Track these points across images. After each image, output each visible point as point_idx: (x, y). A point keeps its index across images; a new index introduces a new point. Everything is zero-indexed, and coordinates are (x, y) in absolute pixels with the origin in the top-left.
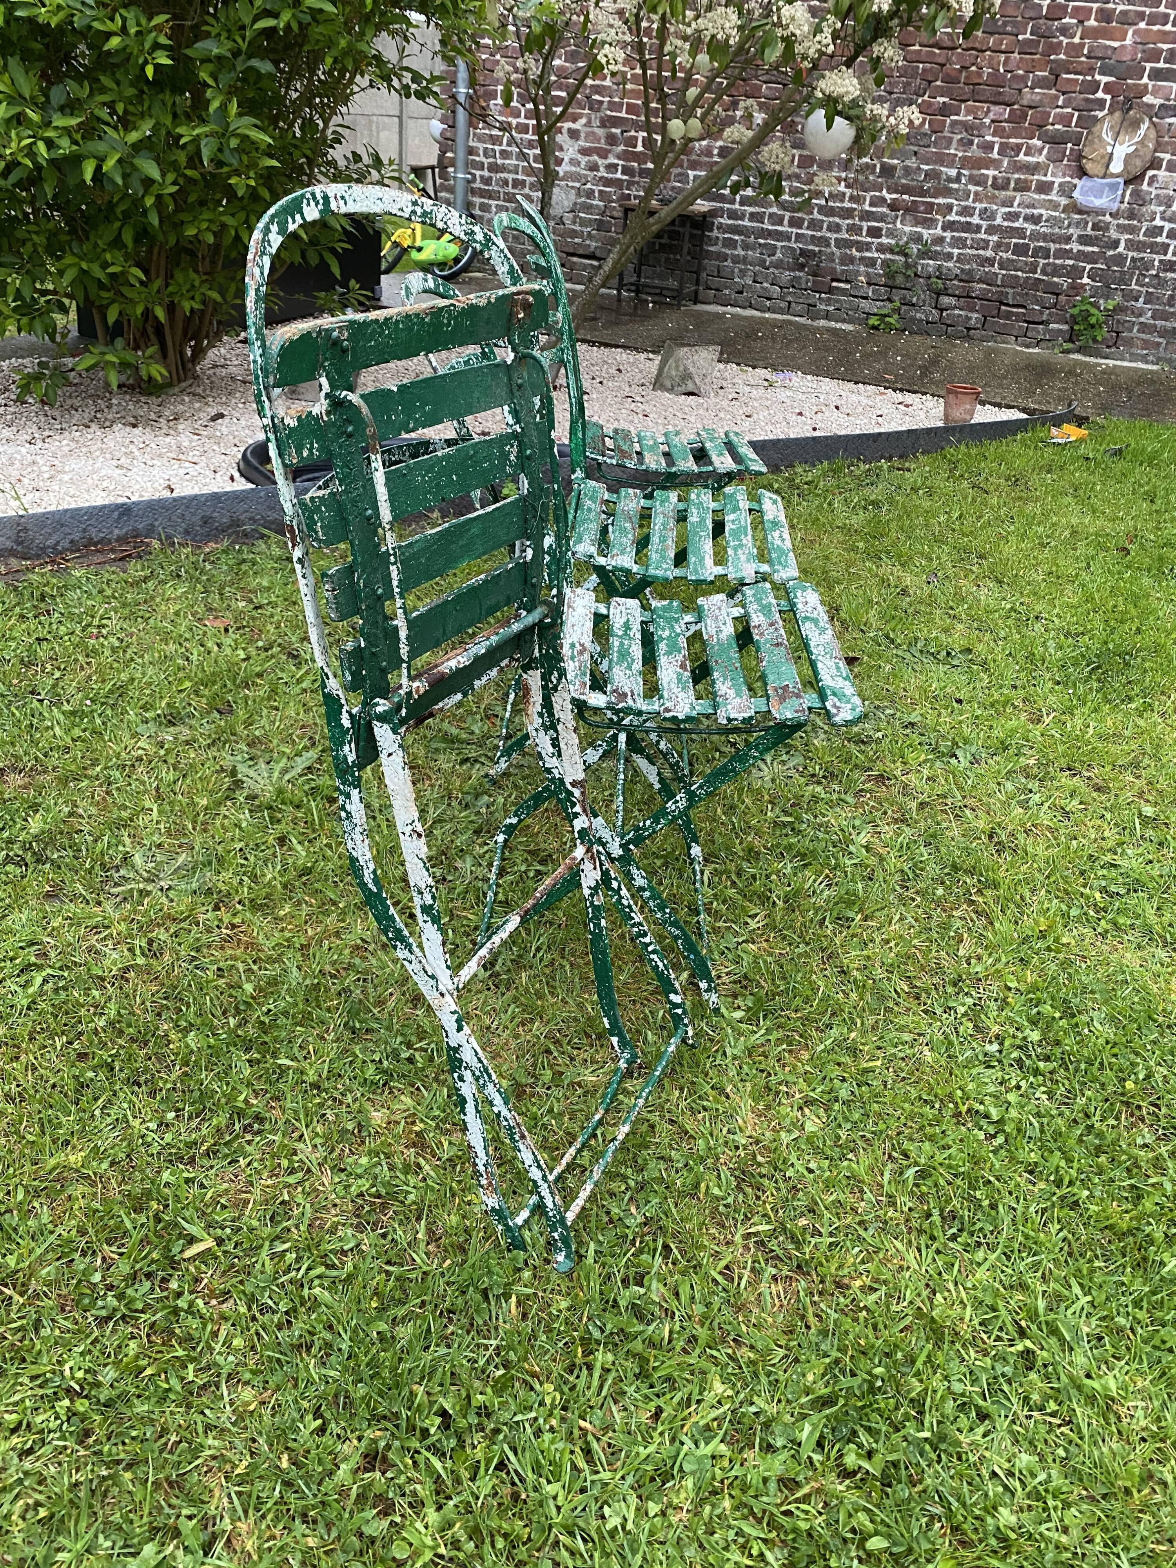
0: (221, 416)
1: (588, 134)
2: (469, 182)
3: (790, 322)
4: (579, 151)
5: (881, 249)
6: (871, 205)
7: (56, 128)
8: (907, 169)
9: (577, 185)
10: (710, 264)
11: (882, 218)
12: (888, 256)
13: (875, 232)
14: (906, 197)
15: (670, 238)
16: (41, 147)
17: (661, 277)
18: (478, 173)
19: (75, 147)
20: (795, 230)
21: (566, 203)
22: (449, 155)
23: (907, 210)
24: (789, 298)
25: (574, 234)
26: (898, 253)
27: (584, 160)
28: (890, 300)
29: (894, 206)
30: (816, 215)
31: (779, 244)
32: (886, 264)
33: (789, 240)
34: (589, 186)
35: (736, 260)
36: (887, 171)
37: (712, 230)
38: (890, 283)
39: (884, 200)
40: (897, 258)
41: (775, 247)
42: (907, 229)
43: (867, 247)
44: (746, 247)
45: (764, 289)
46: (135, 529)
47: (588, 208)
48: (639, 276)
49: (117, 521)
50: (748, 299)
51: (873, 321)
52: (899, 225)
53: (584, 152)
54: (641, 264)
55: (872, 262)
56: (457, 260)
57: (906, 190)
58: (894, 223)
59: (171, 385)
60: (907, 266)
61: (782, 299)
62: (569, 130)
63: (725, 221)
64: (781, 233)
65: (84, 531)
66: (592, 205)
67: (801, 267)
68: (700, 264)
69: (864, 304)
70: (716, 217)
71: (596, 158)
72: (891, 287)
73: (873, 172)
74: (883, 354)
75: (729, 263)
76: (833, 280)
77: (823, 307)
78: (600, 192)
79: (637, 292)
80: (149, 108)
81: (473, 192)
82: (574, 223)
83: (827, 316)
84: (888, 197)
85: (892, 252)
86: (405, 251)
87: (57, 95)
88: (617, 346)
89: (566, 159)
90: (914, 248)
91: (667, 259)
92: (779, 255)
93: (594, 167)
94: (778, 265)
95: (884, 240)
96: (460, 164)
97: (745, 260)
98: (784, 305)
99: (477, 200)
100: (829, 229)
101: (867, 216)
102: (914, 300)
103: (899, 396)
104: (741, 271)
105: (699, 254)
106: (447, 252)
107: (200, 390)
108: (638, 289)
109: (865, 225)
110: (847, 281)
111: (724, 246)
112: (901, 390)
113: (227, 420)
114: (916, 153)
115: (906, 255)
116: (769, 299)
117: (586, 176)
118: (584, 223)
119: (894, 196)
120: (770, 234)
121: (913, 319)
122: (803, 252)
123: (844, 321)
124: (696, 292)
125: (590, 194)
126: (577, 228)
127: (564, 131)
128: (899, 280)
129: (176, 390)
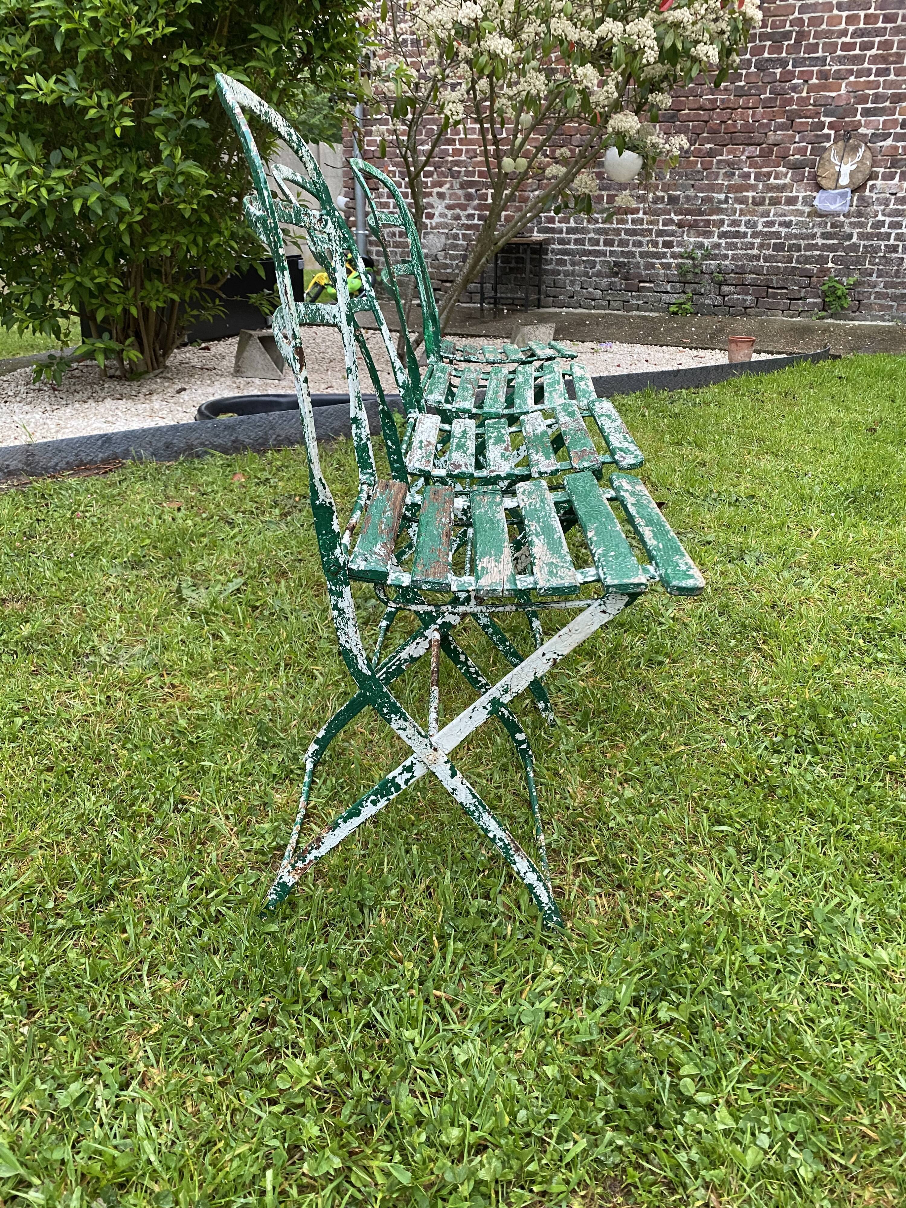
0: (184, 389)
1: (451, 195)
2: (367, 236)
3: (610, 314)
4: (446, 208)
5: (674, 256)
6: (663, 225)
7: (54, 178)
8: (687, 197)
9: (446, 231)
10: (548, 279)
11: (672, 234)
12: (680, 261)
13: (668, 245)
14: (688, 217)
15: (517, 262)
16: (44, 192)
17: (512, 291)
19: (67, 191)
20: (608, 248)
21: (439, 245)
22: (352, 219)
23: (690, 226)
24: (609, 298)
25: (446, 266)
26: (687, 258)
27: (450, 213)
28: (684, 292)
29: (680, 225)
30: (623, 236)
31: (597, 259)
32: (679, 266)
33: (605, 256)
34: (454, 231)
35: (567, 274)
36: (673, 200)
37: (547, 254)
38: (683, 280)
39: (673, 221)
40: (686, 261)
41: (595, 262)
42: (692, 240)
43: (664, 255)
44: (573, 264)
45: (588, 292)
46: (115, 453)
47: (455, 247)
48: (496, 292)
49: (101, 447)
50: (578, 301)
51: (673, 308)
52: (685, 238)
53: (449, 207)
54: (496, 283)
55: (667, 266)
57: (688, 212)
58: (682, 236)
59: (147, 372)
60: (695, 266)
61: (603, 299)
62: (438, 193)
63: (557, 246)
64: (599, 251)
65: (77, 455)
66: (457, 245)
67: (616, 274)
68: (540, 280)
69: (665, 297)
70: (549, 244)
71: (458, 211)
72: (684, 283)
73: (663, 202)
74: (682, 328)
75: (561, 277)
76: (640, 282)
77: (635, 302)
78: (463, 234)
79: (495, 303)
80: (121, 163)
81: (371, 243)
82: (446, 258)
83: (638, 308)
84: (676, 218)
85: (682, 257)
87: (55, 157)
89: (437, 214)
90: (699, 253)
91: (516, 278)
92: (598, 267)
93: (457, 218)
94: (599, 274)
95: (676, 249)
96: (360, 224)
97: (573, 273)
98: (605, 303)
99: (374, 249)
100: (634, 245)
101: (660, 233)
102: (703, 291)
103: (694, 352)
104: (571, 281)
105: (539, 273)
107: (169, 375)
108: (496, 302)
109: (660, 240)
110: (651, 282)
111: (557, 264)
112: (696, 348)
113: (188, 392)
114: (693, 186)
115: (693, 259)
116: (593, 300)
117: (452, 224)
118: (453, 258)
119: (680, 217)
120: (591, 253)
121: (703, 304)
122: (616, 264)
123: (651, 311)
124: (539, 300)
125: (456, 237)
126: (448, 262)
127: (434, 194)
128: (690, 277)
129: (151, 375)
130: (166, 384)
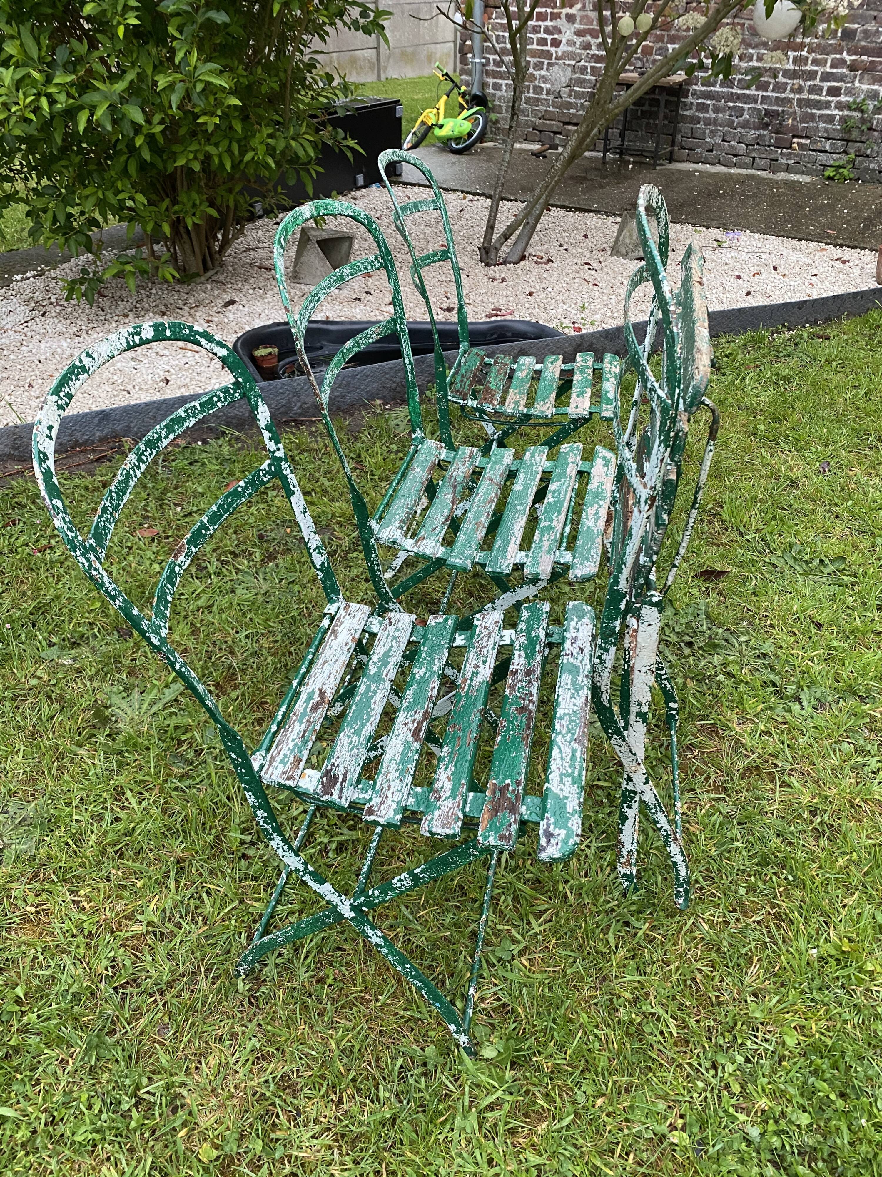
0: (232, 302)
1: (582, 17)
2: (483, 65)
3: (752, 176)
4: (575, 33)
5: (840, 106)
6: (832, 67)
8: (866, 32)
9: (573, 63)
10: (685, 126)
11: (841, 78)
12: (846, 113)
13: (834, 92)
14: (864, 58)
15: (651, 105)
17: (643, 140)
18: (491, 57)
19: (71, 101)
20: (761, 93)
21: (563, 79)
22: (469, 43)
23: (865, 70)
24: (754, 154)
25: (569, 105)
26: (855, 110)
27: (579, 40)
28: (845, 152)
29: (853, 67)
30: (781, 79)
31: (746, 106)
32: (844, 120)
33: (756, 102)
34: (582, 63)
35: (708, 122)
36: (848, 35)
37: (687, 97)
38: (846, 136)
39: (843, 62)
40: (854, 114)
41: (743, 109)
42: (865, 87)
43: (827, 105)
44: (717, 110)
45: (732, 147)
46: (114, 431)
47: (581, 82)
48: (623, 141)
49: (98, 425)
50: (717, 157)
51: (830, 172)
52: (857, 84)
53: (579, 33)
54: (625, 129)
55: (830, 119)
56: (470, 135)
57: (865, 51)
58: (853, 82)
59: (198, 275)
60: (863, 121)
61: (747, 155)
62: (567, 15)
63: (699, 88)
64: (748, 96)
65: (71, 435)
66: (585, 80)
67: (766, 126)
68: (675, 128)
69: (822, 157)
70: (691, 84)
71: (589, 38)
72: (848, 141)
73: (835, 37)
74: (831, 207)
75: (701, 125)
76: (794, 136)
77: (784, 161)
78: (592, 67)
79: (621, 154)
81: (488, 73)
82: (570, 96)
83: (788, 169)
84: (849, 58)
85: (849, 108)
86: (430, 128)
87: (61, 54)
88: (590, 211)
89: (564, 41)
90: (871, 105)
91: (648, 124)
92: (746, 116)
93: (587, 46)
94: (745, 125)
95: (843, 98)
96: (477, 50)
97: (715, 122)
98: (749, 160)
99: (491, 81)
100: (792, 91)
101: (826, 77)
102: (869, 152)
103: (838, 252)
104: (712, 131)
105: (674, 119)
106: (461, 129)
107: (222, 278)
108: (622, 151)
109: (826, 85)
110: (807, 137)
111: (697, 110)
112: (841, 246)
113: (236, 306)
114: (875, 18)
115: (862, 111)
116: (736, 156)
117: (580, 55)
118: (578, 95)
119: (854, 57)
120: (738, 98)
121: (867, 169)
122: (768, 113)
123: (803, 173)
124: (671, 153)
125: (583, 70)
126: (572, 100)
127: (563, 16)
128: (855, 134)
129: (203, 279)
130: (216, 292)
